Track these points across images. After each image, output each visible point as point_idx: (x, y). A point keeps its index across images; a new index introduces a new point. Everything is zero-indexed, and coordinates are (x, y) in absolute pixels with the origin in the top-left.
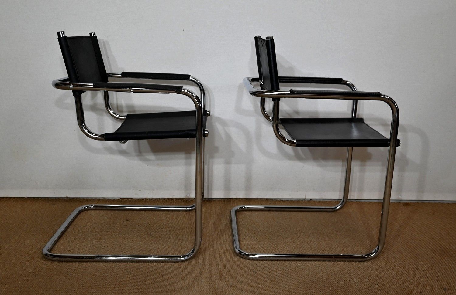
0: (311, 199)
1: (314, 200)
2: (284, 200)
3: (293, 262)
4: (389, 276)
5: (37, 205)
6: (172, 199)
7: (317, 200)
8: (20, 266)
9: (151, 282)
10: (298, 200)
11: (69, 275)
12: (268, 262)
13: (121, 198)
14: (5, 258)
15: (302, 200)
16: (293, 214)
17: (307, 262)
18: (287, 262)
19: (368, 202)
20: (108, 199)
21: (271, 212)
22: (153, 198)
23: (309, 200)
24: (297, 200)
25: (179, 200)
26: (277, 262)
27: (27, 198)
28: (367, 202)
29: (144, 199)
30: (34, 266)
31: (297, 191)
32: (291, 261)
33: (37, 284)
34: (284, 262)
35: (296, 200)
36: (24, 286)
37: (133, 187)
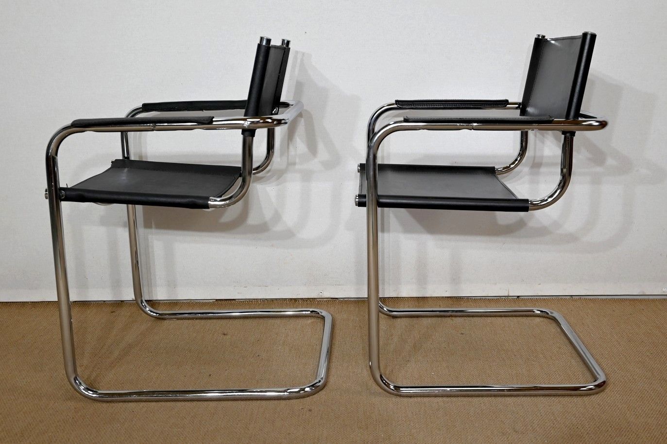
0: (518, 297)
1: (522, 297)
2: (474, 298)
3: (485, 399)
4: (646, 420)
5: (89, 312)
6: (295, 300)
7: (528, 297)
8: (53, 409)
9: (254, 433)
10: (498, 298)
11: (128, 421)
12: (445, 399)
13: (216, 300)
14: (32, 395)
15: (504, 297)
16: (489, 321)
17: (508, 399)
18: (476, 400)
19: (612, 299)
20: (196, 301)
21: (453, 318)
22: (266, 299)
23: (516, 297)
24: (496, 298)
25: (306, 301)
26: (460, 398)
27: (73, 302)
28: (610, 300)
29: (252, 301)
30: (75, 408)
31: (496, 284)
32: (482, 396)
33: (76, 437)
34: (470, 399)
35: (494, 298)
36: (56, 440)
37: (234, 282)
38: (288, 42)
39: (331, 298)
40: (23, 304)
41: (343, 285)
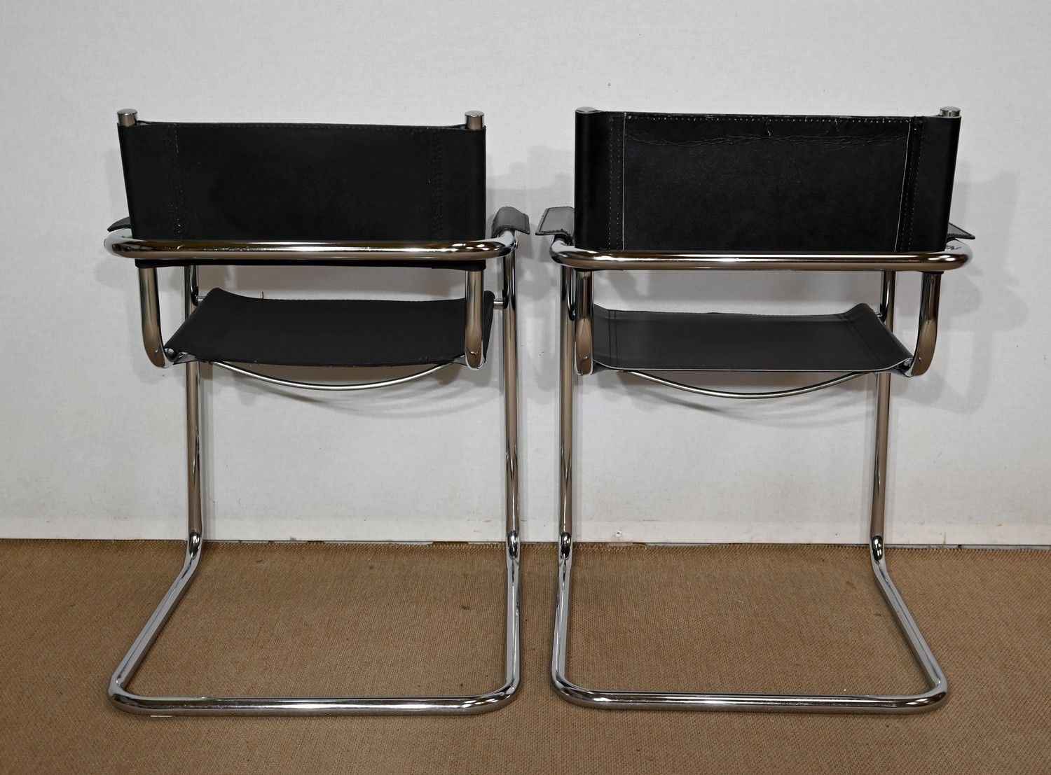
0: (960, 546)
1: (968, 547)
10: (925, 546)
13: (435, 543)
20: (401, 543)
24: (921, 547)
29: (497, 545)
31: (923, 523)
37: (468, 512)
38: (481, 118)
39: (634, 543)
40: (103, 544)
41: (657, 521)
